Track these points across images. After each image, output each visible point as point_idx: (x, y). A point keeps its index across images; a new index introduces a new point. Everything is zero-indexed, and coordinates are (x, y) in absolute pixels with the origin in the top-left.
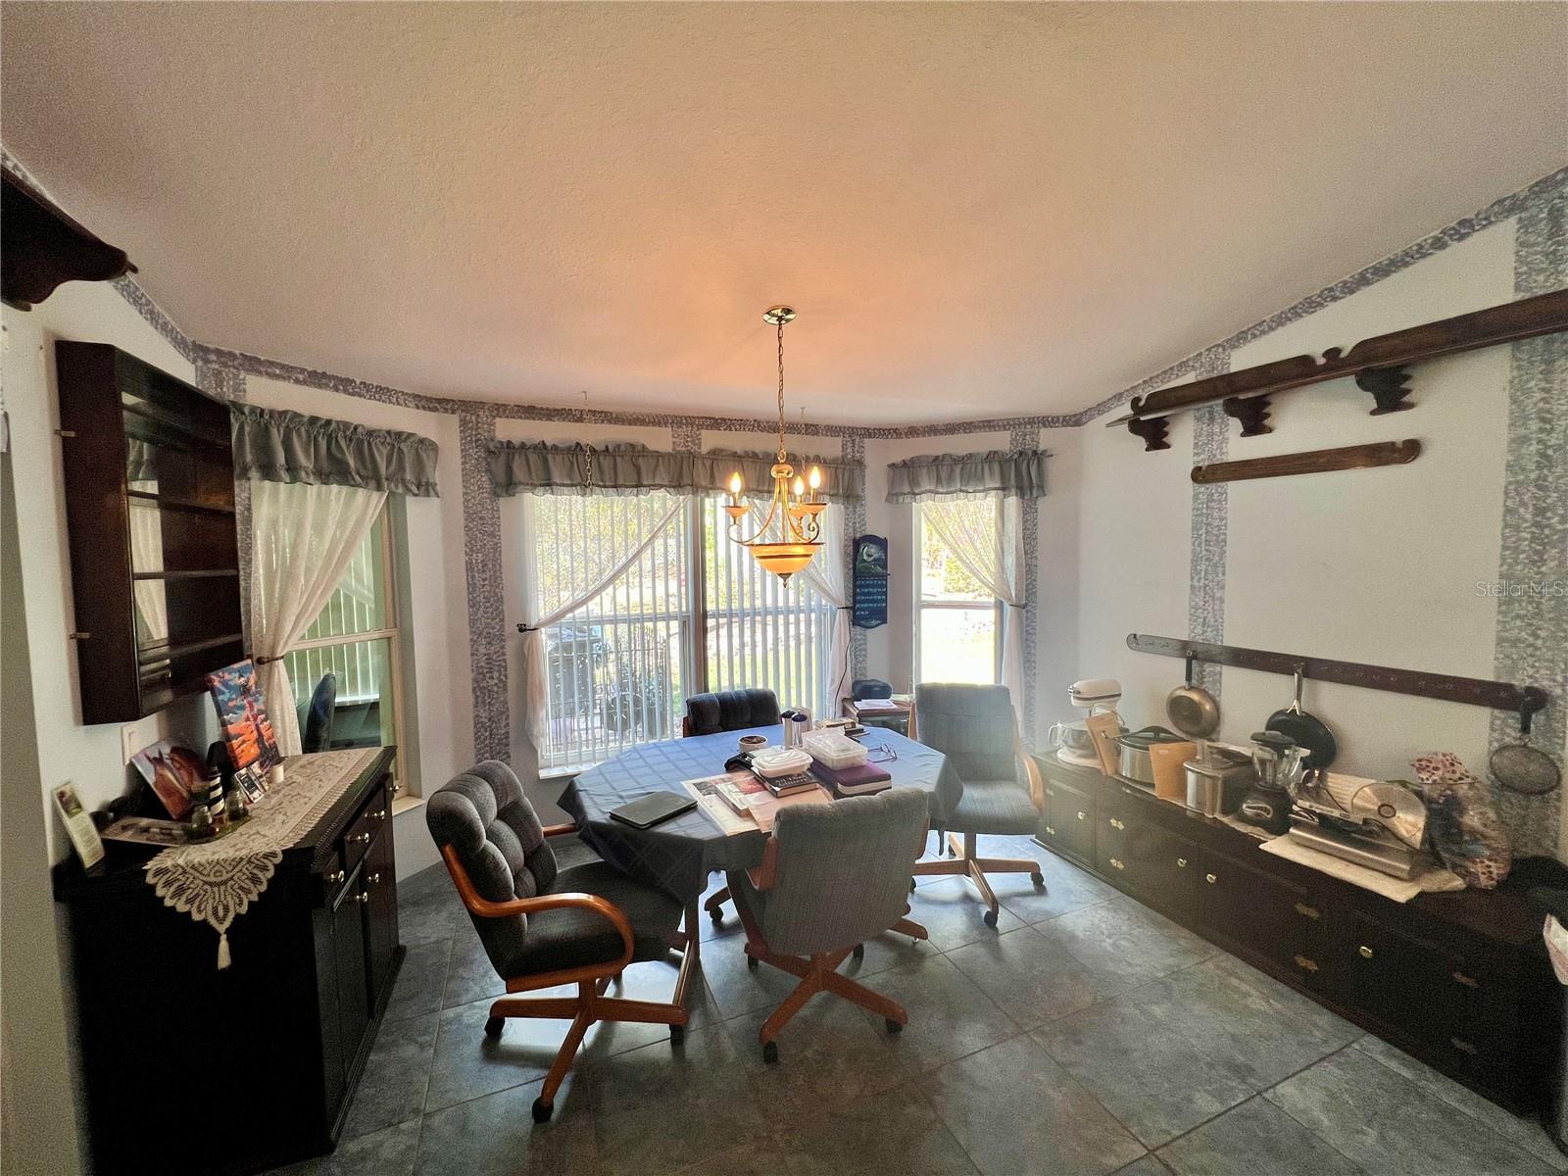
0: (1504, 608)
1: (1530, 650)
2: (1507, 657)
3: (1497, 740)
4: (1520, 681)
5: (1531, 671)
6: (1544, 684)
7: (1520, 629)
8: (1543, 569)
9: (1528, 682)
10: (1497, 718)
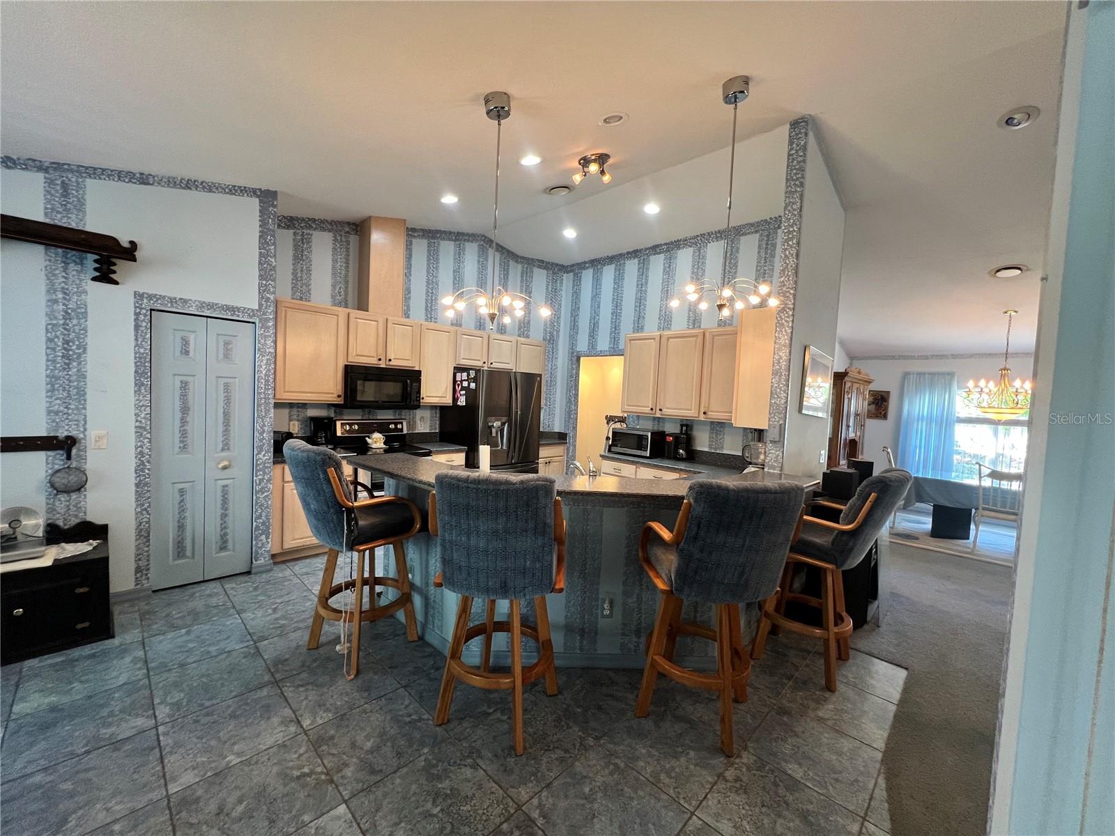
0: (49, 394)
1: (65, 416)
2: (53, 421)
3: (51, 469)
4: (62, 434)
5: (67, 427)
6: (74, 433)
7: (59, 405)
8: (70, 373)
9: (66, 434)
10: (50, 456)
